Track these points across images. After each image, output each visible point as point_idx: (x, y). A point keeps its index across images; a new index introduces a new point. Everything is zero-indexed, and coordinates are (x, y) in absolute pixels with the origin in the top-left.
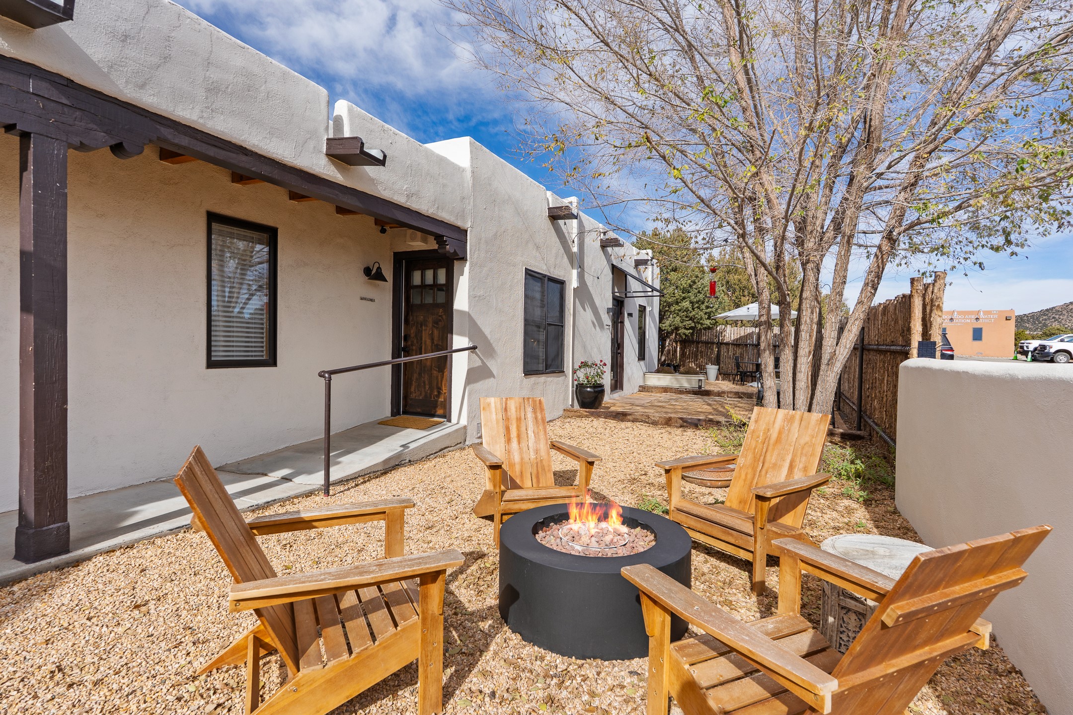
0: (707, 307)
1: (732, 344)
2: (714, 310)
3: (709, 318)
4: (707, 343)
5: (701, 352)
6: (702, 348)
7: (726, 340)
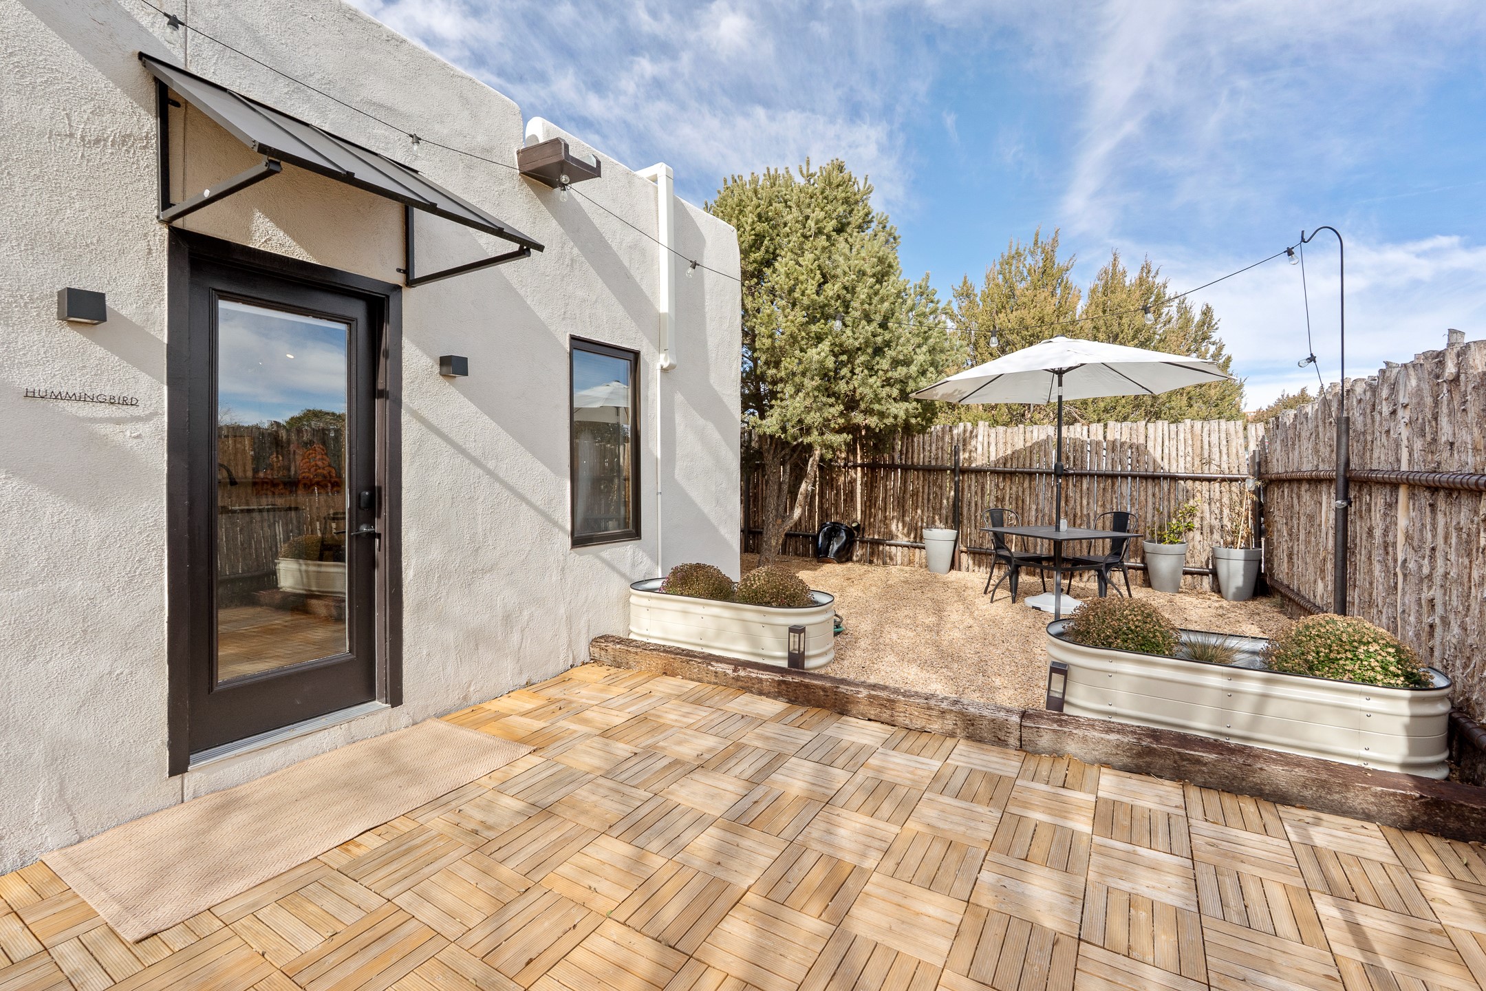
0: (896, 363)
1: (993, 472)
2: (913, 369)
3: (904, 396)
4: (928, 470)
5: (915, 494)
6: (915, 482)
7: (979, 461)
